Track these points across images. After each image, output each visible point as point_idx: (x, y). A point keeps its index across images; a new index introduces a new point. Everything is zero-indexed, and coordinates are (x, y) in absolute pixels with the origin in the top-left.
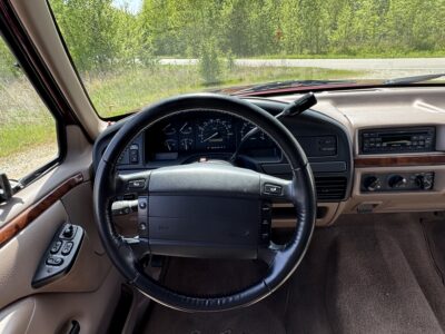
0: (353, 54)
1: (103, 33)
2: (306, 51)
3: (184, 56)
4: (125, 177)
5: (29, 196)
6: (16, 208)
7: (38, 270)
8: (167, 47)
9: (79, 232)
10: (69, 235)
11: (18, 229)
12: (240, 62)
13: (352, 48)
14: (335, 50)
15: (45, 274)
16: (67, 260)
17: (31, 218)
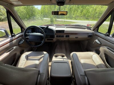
0: (76, 19)
1: (33, 13)
2: (69, 18)
3: (48, 18)
4: (27, 34)
5: (17, 36)
6: (16, 37)
7: (19, 43)
8: (45, 16)
9: (23, 40)
10: (22, 40)
11: (16, 39)
12: (57, 19)
13: (76, 18)
14: (74, 18)
15: (19, 44)
16: (22, 43)
17: (17, 38)
